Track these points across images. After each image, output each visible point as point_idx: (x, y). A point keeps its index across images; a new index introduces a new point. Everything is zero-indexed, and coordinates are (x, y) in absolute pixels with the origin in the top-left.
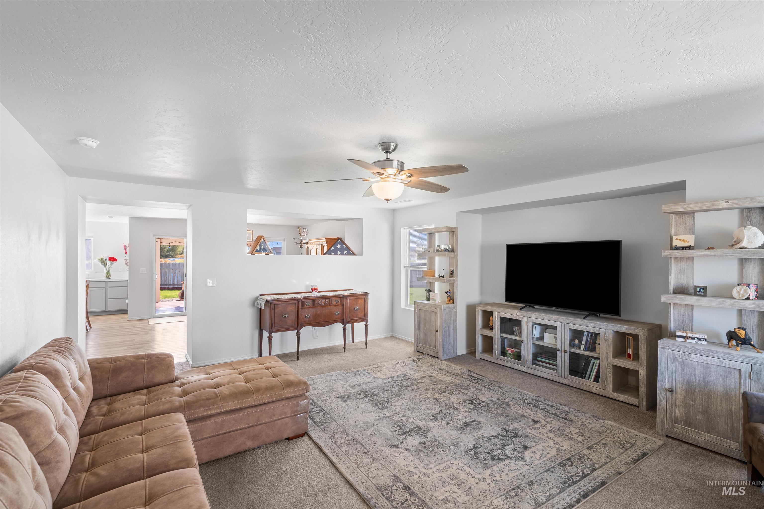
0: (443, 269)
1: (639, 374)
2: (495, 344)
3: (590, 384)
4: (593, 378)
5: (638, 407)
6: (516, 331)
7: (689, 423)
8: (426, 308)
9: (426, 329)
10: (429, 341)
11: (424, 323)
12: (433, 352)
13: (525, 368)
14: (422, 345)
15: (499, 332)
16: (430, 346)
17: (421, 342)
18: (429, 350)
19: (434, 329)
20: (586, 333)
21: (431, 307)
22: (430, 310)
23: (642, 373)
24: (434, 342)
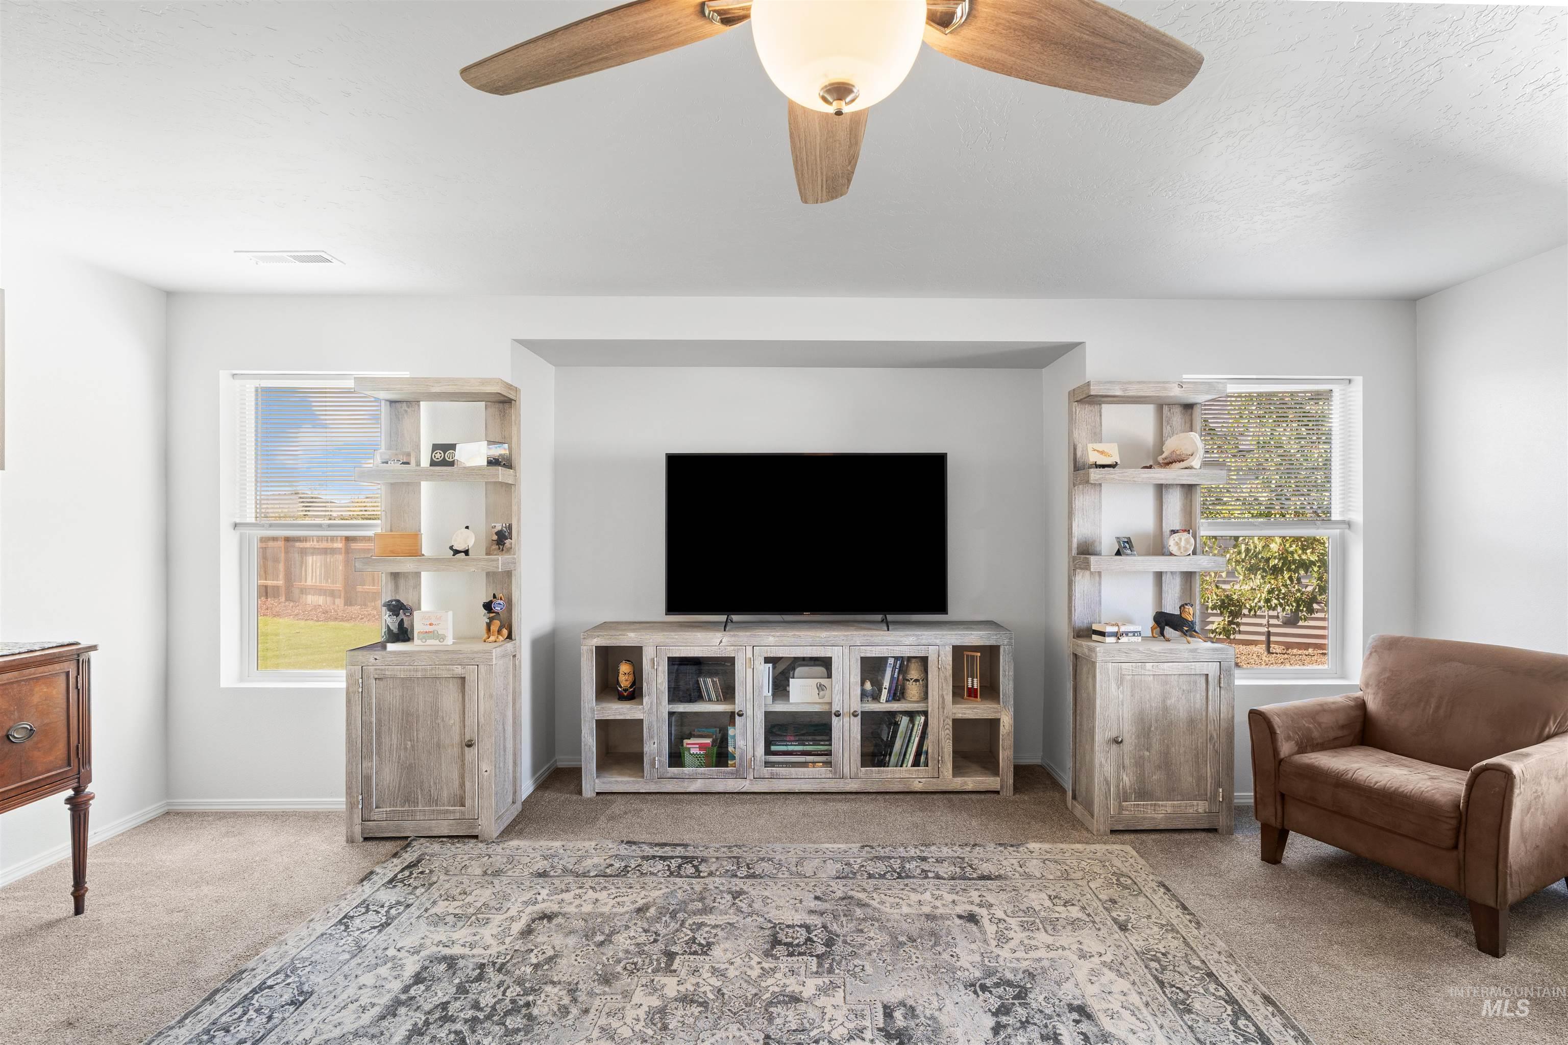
0: (467, 527)
1: (1001, 725)
2: (651, 737)
3: (907, 776)
4: (911, 758)
5: (998, 792)
6: (707, 691)
7: (1143, 793)
8: (410, 671)
9: (413, 746)
10: (430, 787)
11: (402, 726)
12: (454, 821)
13: (748, 782)
14: (394, 806)
15: (659, 703)
16: (437, 805)
17: (386, 797)
18: (432, 817)
19: (457, 739)
20: (891, 661)
21: (437, 663)
22: (434, 672)
23: (1006, 721)
24: (457, 784)
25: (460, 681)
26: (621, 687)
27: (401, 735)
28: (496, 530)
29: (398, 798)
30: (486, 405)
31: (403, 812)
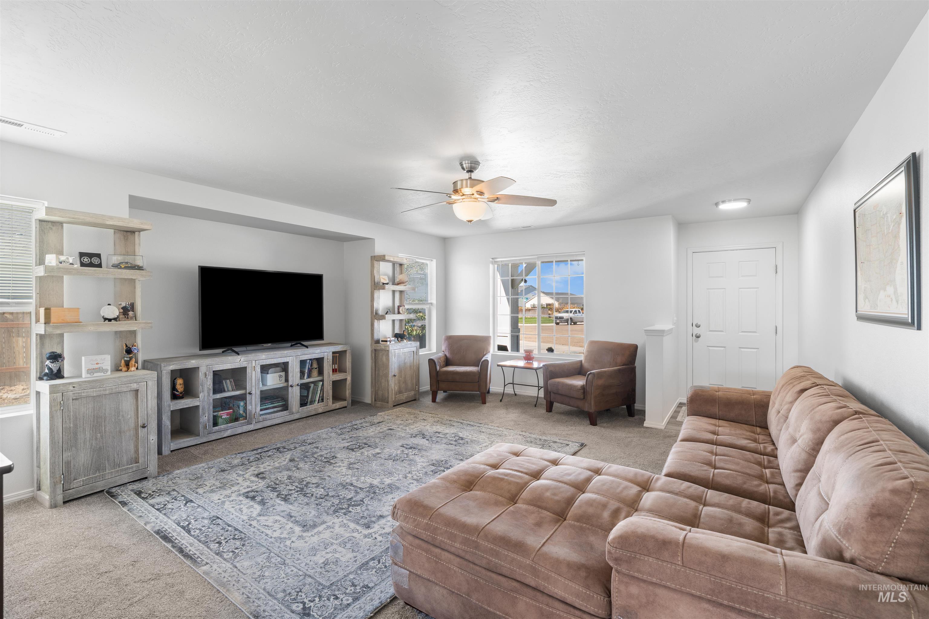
0: (109, 305)
1: (347, 381)
2: (204, 414)
3: (317, 407)
4: (317, 400)
5: (346, 407)
6: (227, 387)
7: (400, 391)
8: (100, 391)
9: (102, 436)
10: (114, 458)
11: (93, 426)
12: (132, 473)
13: (253, 425)
14: (87, 476)
15: (209, 395)
16: (119, 467)
17: (81, 471)
18: (117, 475)
19: (132, 424)
20: (308, 361)
21: (120, 384)
22: (117, 389)
23: (349, 378)
24: (133, 451)
25: (134, 392)
26: (177, 391)
27: (93, 431)
28: (122, 306)
29: (90, 470)
30: (114, 232)
31: (96, 477)
